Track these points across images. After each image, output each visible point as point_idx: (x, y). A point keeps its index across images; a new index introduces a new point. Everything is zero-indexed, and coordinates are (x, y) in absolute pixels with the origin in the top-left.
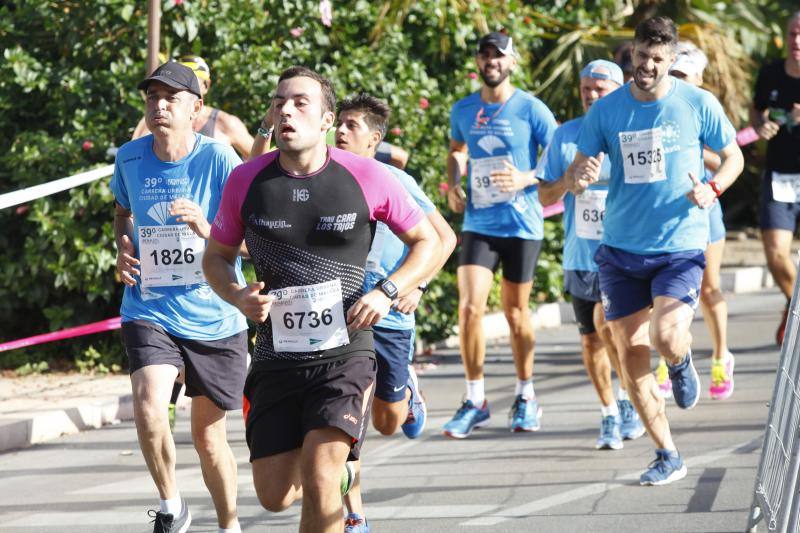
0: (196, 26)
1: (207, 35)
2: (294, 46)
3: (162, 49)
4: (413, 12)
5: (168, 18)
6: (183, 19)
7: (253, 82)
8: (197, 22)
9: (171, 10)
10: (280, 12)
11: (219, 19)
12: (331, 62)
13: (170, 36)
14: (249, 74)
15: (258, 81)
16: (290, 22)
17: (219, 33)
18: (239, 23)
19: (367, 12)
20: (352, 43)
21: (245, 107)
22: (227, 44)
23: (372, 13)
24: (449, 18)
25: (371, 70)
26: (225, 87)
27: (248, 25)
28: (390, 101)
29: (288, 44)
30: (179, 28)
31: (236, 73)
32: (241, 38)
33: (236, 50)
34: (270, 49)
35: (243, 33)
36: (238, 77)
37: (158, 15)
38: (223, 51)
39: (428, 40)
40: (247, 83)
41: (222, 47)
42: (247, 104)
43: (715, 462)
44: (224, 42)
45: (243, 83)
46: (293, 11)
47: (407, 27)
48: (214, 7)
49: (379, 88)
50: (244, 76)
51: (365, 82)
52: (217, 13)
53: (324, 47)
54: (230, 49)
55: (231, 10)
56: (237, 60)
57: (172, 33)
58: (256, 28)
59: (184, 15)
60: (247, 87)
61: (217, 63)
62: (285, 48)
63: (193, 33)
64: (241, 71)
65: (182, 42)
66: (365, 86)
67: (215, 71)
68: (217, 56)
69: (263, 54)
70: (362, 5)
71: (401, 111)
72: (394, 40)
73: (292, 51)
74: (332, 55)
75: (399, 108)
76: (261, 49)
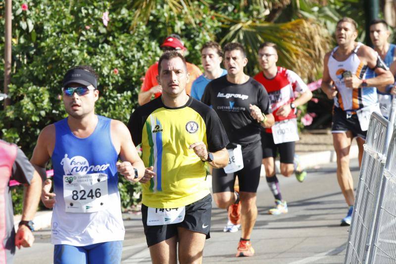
0: (33, 24)
1: (39, 28)
2: (87, 34)
3: (14, 37)
4: (152, 15)
5: (17, 19)
6: (26, 20)
7: (64, 54)
8: (34, 22)
9: (19, 16)
10: (80, 15)
11: (45, 20)
12: (108, 42)
13: (18, 29)
14: (61, 49)
15: (66, 54)
16: (85, 20)
17: (45, 27)
18: (57, 22)
19: (126, 15)
20: (118, 31)
21: (60, 67)
22: (50, 33)
23: (130, 16)
24: (171, 17)
25: (128, 46)
26: (49, 57)
27: (62, 23)
28: (139, 63)
29: (84, 33)
30: (23, 25)
31: (54, 50)
32: (58, 30)
33: (54, 36)
34: (72, 35)
35: (59, 27)
36: (56, 51)
37: (11, 17)
38: (48, 37)
39: (160, 30)
40: (61, 55)
41: (47, 34)
42: (61, 66)
43: (319, 260)
44: (48, 31)
45: (59, 55)
46: (87, 15)
47: (149, 23)
48: (42, 13)
49: (133, 56)
50: (59, 51)
51: (125, 52)
52: (44, 17)
53: (103, 34)
54: (51, 35)
55: (52, 15)
56: (55, 42)
57: (20, 28)
58: (66, 25)
59: (26, 17)
60: (61, 57)
61: (43, 44)
62: (82, 35)
63: (31, 28)
64: (57, 48)
65: (25, 33)
66: (125, 55)
67: (43, 47)
68: (43, 40)
69: (69, 38)
70: (124, 11)
71: (146, 68)
72: (141, 30)
73: (86, 36)
74: (108, 39)
75: (144, 66)
76: (68, 35)
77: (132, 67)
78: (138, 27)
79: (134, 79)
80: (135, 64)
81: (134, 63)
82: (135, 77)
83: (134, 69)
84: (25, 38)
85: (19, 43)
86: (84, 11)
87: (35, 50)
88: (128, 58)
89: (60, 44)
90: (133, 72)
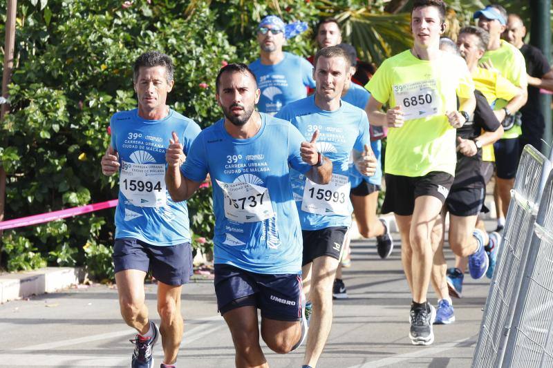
2: (124, 16)
3: (19, 16)
7: (91, 42)
12: (154, 29)
13: (26, 5)
14: (88, 36)
15: (95, 42)
17: (64, 4)
20: (170, 15)
21: (84, 62)
22: (71, 13)
25: (183, 37)
26: (68, 46)
28: (198, 62)
29: (119, 14)
31: (77, 35)
32: (82, 8)
33: (77, 17)
34: (104, 17)
35: (84, 4)
36: (79, 37)
38: (67, 18)
39: (231, 15)
40: (86, 43)
41: (67, 14)
42: (85, 59)
43: (441, 353)
44: (69, 10)
45: (83, 43)
49: (190, 52)
50: (84, 38)
51: (179, 46)
54: (73, 16)
56: (78, 25)
60: (86, 46)
61: (61, 28)
62: (117, 17)
63: (44, 3)
64: (81, 34)
65: (35, 10)
66: (179, 50)
67: (61, 33)
68: (62, 22)
69: (99, 21)
71: (208, 70)
72: (203, 14)
73: (123, 20)
74: (155, 25)
75: (205, 67)
76: (97, 17)
77: (187, 67)
78: (198, 11)
79: (190, 84)
80: (193, 63)
81: (191, 62)
82: (192, 82)
83: (190, 71)
84: (34, 18)
85: (26, 24)
87: (48, 36)
88: (183, 54)
89: (85, 29)
90: (189, 75)
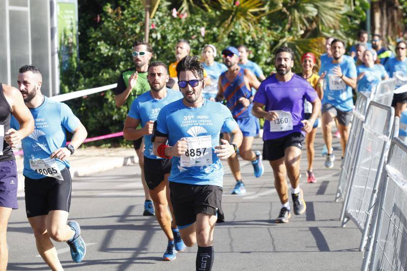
1: (164, 38)
4: (232, 32)
5: (151, 32)
8: (161, 34)
9: (152, 30)
10: (188, 30)
11: (168, 33)
16: (192, 33)
18: (175, 34)
19: (216, 31)
20: (211, 41)
23: (218, 32)
24: (244, 34)
26: (169, 55)
27: (178, 35)
30: (154, 35)
32: (175, 39)
37: (148, 31)
38: (169, 42)
39: (236, 41)
43: (326, 179)
44: (169, 40)
46: (193, 30)
47: (229, 37)
52: (167, 31)
53: (202, 43)
55: (172, 30)
58: (180, 36)
59: (156, 32)
61: (166, 47)
63: (159, 37)
65: (155, 40)
67: (166, 49)
70: (215, 29)
72: (225, 40)
78: (223, 38)
84: (155, 43)
86: (191, 28)
87: (161, 51)
